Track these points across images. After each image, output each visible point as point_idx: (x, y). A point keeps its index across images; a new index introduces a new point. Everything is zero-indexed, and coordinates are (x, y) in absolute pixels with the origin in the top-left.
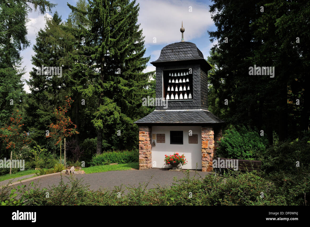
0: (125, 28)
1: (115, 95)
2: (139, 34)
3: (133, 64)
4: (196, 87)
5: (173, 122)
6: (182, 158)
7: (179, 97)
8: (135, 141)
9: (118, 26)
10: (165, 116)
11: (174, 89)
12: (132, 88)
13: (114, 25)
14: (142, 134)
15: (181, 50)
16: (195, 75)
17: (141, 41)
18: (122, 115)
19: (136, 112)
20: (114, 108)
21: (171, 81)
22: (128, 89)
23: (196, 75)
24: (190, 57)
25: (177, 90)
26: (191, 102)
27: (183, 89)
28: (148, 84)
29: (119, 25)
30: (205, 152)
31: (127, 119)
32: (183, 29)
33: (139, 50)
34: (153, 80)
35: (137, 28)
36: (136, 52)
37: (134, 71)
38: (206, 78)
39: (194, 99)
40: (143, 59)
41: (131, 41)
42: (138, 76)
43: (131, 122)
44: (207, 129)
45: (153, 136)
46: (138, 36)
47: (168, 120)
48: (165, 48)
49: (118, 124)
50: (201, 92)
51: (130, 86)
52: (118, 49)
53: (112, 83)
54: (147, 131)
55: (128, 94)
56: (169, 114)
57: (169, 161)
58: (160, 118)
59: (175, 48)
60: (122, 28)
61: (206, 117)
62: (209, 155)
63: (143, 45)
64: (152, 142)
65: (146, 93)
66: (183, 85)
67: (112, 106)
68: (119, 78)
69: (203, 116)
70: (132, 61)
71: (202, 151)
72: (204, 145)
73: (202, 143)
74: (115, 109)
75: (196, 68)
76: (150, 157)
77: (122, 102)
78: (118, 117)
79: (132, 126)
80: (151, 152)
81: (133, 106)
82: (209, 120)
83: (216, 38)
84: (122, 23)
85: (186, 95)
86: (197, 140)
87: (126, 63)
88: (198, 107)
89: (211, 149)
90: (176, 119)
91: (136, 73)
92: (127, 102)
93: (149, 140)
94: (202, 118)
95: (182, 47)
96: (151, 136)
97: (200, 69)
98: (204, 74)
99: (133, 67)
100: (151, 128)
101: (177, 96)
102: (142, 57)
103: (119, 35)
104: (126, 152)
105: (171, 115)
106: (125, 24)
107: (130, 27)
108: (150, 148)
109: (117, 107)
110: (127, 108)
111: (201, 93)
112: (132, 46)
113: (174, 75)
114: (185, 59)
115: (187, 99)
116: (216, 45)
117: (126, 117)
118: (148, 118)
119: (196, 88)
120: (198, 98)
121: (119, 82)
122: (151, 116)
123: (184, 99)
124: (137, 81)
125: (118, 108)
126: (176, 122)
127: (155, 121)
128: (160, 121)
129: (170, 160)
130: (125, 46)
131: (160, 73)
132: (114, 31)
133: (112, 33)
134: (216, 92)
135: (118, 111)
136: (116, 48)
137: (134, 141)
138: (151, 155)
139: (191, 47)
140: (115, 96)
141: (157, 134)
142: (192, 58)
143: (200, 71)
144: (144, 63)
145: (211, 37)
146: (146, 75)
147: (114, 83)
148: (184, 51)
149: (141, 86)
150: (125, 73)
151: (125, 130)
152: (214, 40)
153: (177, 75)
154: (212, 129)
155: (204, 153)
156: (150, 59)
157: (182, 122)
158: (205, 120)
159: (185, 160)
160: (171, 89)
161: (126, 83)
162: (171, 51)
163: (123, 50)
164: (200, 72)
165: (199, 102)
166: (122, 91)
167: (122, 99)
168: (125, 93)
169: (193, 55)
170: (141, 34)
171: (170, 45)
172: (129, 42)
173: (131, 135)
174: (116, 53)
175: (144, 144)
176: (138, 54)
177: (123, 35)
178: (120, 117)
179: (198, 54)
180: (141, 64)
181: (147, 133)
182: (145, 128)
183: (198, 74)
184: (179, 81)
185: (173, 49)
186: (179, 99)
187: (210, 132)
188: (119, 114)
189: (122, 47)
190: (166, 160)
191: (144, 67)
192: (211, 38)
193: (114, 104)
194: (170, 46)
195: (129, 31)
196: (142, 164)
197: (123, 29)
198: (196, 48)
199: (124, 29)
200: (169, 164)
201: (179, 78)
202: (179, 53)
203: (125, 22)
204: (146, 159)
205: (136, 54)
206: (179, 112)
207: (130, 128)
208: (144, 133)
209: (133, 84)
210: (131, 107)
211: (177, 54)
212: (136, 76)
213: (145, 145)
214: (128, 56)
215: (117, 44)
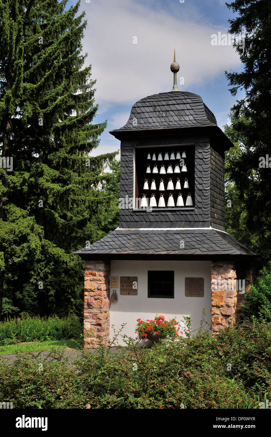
0: (56, 62)
1: (32, 200)
2: (83, 75)
3: (71, 137)
4: (201, 182)
5: (154, 252)
6: (172, 326)
7: (166, 201)
8: (73, 297)
9: (41, 58)
10: (139, 240)
11: (158, 186)
12: (68, 187)
13: (33, 55)
14: (91, 277)
15: (173, 108)
16: (200, 158)
17: (88, 90)
18: (47, 244)
19: (76, 237)
20: (29, 227)
21: (152, 170)
22: (61, 188)
23: (202, 159)
24: (190, 122)
25: (162, 188)
26: (192, 213)
27: (175, 185)
28: (102, 180)
29: (44, 55)
30: (218, 312)
31: (56, 251)
32: (176, 65)
33: (82, 107)
34: (111, 172)
35: (80, 64)
36: (77, 112)
37: (72, 151)
38: (221, 164)
39: (197, 207)
40: (92, 127)
41: (66, 89)
42: (80, 163)
43: (65, 257)
44: (222, 266)
45: (114, 282)
46: (82, 81)
47: (144, 248)
48: (139, 102)
49: (39, 261)
50: (211, 193)
51: (65, 182)
52: (39, 104)
53: (27, 175)
54: (100, 271)
55: (60, 199)
56: (147, 236)
57: (146, 333)
58: (127, 245)
59: (159, 103)
60: (49, 61)
61: (220, 242)
62: (226, 319)
63: (92, 98)
64: (111, 293)
65: (97, 198)
66: (174, 177)
67: (26, 224)
68: (40, 164)
69: (214, 240)
70: (69, 130)
71: (211, 311)
72: (217, 300)
73: (213, 294)
74: (32, 229)
75: (201, 144)
76: (106, 325)
77: (46, 215)
78: (38, 245)
79: (67, 265)
80: (109, 315)
81: (70, 223)
82: (226, 249)
83: (242, 87)
84: (51, 52)
85: (180, 199)
86: (202, 290)
87: (55, 135)
88: (204, 223)
89: (230, 307)
90: (159, 246)
91: (77, 156)
92: (57, 215)
93: (105, 288)
94: (213, 245)
95: (174, 102)
96: (109, 280)
97: (209, 147)
98: (217, 157)
99: (71, 142)
100: (110, 264)
101: (162, 199)
102: (90, 123)
103: (42, 76)
104: (54, 320)
105: (151, 239)
106: (56, 54)
107: (66, 60)
108: (107, 305)
109: (36, 226)
110: (58, 227)
111: (211, 195)
112: (69, 100)
113: (157, 157)
114: (179, 125)
115: (182, 207)
116: (243, 102)
117: (54, 247)
118: (103, 244)
119: (201, 184)
120: (205, 204)
121: (41, 174)
122: (110, 240)
123: (176, 206)
124: (79, 172)
125: (39, 228)
126: (161, 253)
127: (117, 250)
128: (127, 249)
129: (147, 330)
130: (55, 99)
131: (128, 152)
132: (32, 67)
133: (28, 72)
134: (241, 197)
135: (39, 234)
136: (35, 103)
137: (70, 298)
138: (109, 320)
139: (191, 102)
140: (32, 202)
141: (121, 277)
142: (194, 125)
143: (209, 150)
144: (94, 136)
145: (232, 84)
146: (98, 161)
147: (31, 176)
148: (178, 110)
149: (87, 183)
150: (54, 156)
151: (51, 274)
152: (239, 90)
153: (163, 157)
154: (232, 266)
155: (216, 316)
156: (105, 127)
157: (173, 253)
158: (218, 249)
159: (178, 330)
160: (150, 185)
161: (55, 176)
162: (151, 109)
163: (50, 108)
164: (209, 153)
165: (206, 213)
166: (48, 192)
167: (47, 209)
168: (54, 195)
169: (196, 118)
170: (88, 75)
171: (149, 97)
172: (63, 91)
173: (64, 286)
174: (35, 112)
175: (95, 297)
176: (81, 116)
177: (52, 76)
178: (43, 247)
179: (206, 117)
180: (87, 136)
181: (100, 275)
182: (96, 265)
183: (205, 157)
184: (166, 170)
185: (156, 106)
186: (166, 207)
187: (228, 272)
188: (41, 241)
189: (49, 101)
190: (140, 331)
191: (92, 144)
192: (232, 87)
193: (30, 220)
194: (149, 100)
195: (63, 69)
196: (90, 338)
197: (51, 65)
198: (202, 104)
199: (53, 63)
200: (145, 338)
201: (166, 164)
202: (168, 114)
203: (56, 51)
204: (99, 327)
205: (76, 117)
206: (167, 233)
207: (63, 270)
208: (95, 275)
209: (69, 179)
210: (65, 227)
211: (164, 115)
212: (77, 162)
213: (96, 300)
214: (60, 121)
215: (38, 94)
